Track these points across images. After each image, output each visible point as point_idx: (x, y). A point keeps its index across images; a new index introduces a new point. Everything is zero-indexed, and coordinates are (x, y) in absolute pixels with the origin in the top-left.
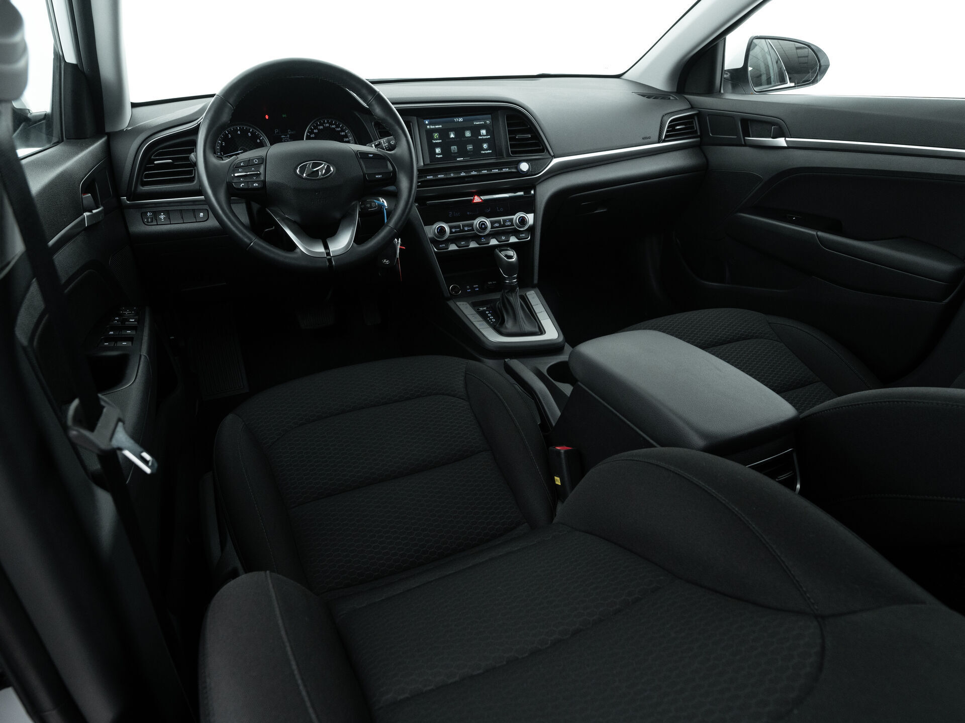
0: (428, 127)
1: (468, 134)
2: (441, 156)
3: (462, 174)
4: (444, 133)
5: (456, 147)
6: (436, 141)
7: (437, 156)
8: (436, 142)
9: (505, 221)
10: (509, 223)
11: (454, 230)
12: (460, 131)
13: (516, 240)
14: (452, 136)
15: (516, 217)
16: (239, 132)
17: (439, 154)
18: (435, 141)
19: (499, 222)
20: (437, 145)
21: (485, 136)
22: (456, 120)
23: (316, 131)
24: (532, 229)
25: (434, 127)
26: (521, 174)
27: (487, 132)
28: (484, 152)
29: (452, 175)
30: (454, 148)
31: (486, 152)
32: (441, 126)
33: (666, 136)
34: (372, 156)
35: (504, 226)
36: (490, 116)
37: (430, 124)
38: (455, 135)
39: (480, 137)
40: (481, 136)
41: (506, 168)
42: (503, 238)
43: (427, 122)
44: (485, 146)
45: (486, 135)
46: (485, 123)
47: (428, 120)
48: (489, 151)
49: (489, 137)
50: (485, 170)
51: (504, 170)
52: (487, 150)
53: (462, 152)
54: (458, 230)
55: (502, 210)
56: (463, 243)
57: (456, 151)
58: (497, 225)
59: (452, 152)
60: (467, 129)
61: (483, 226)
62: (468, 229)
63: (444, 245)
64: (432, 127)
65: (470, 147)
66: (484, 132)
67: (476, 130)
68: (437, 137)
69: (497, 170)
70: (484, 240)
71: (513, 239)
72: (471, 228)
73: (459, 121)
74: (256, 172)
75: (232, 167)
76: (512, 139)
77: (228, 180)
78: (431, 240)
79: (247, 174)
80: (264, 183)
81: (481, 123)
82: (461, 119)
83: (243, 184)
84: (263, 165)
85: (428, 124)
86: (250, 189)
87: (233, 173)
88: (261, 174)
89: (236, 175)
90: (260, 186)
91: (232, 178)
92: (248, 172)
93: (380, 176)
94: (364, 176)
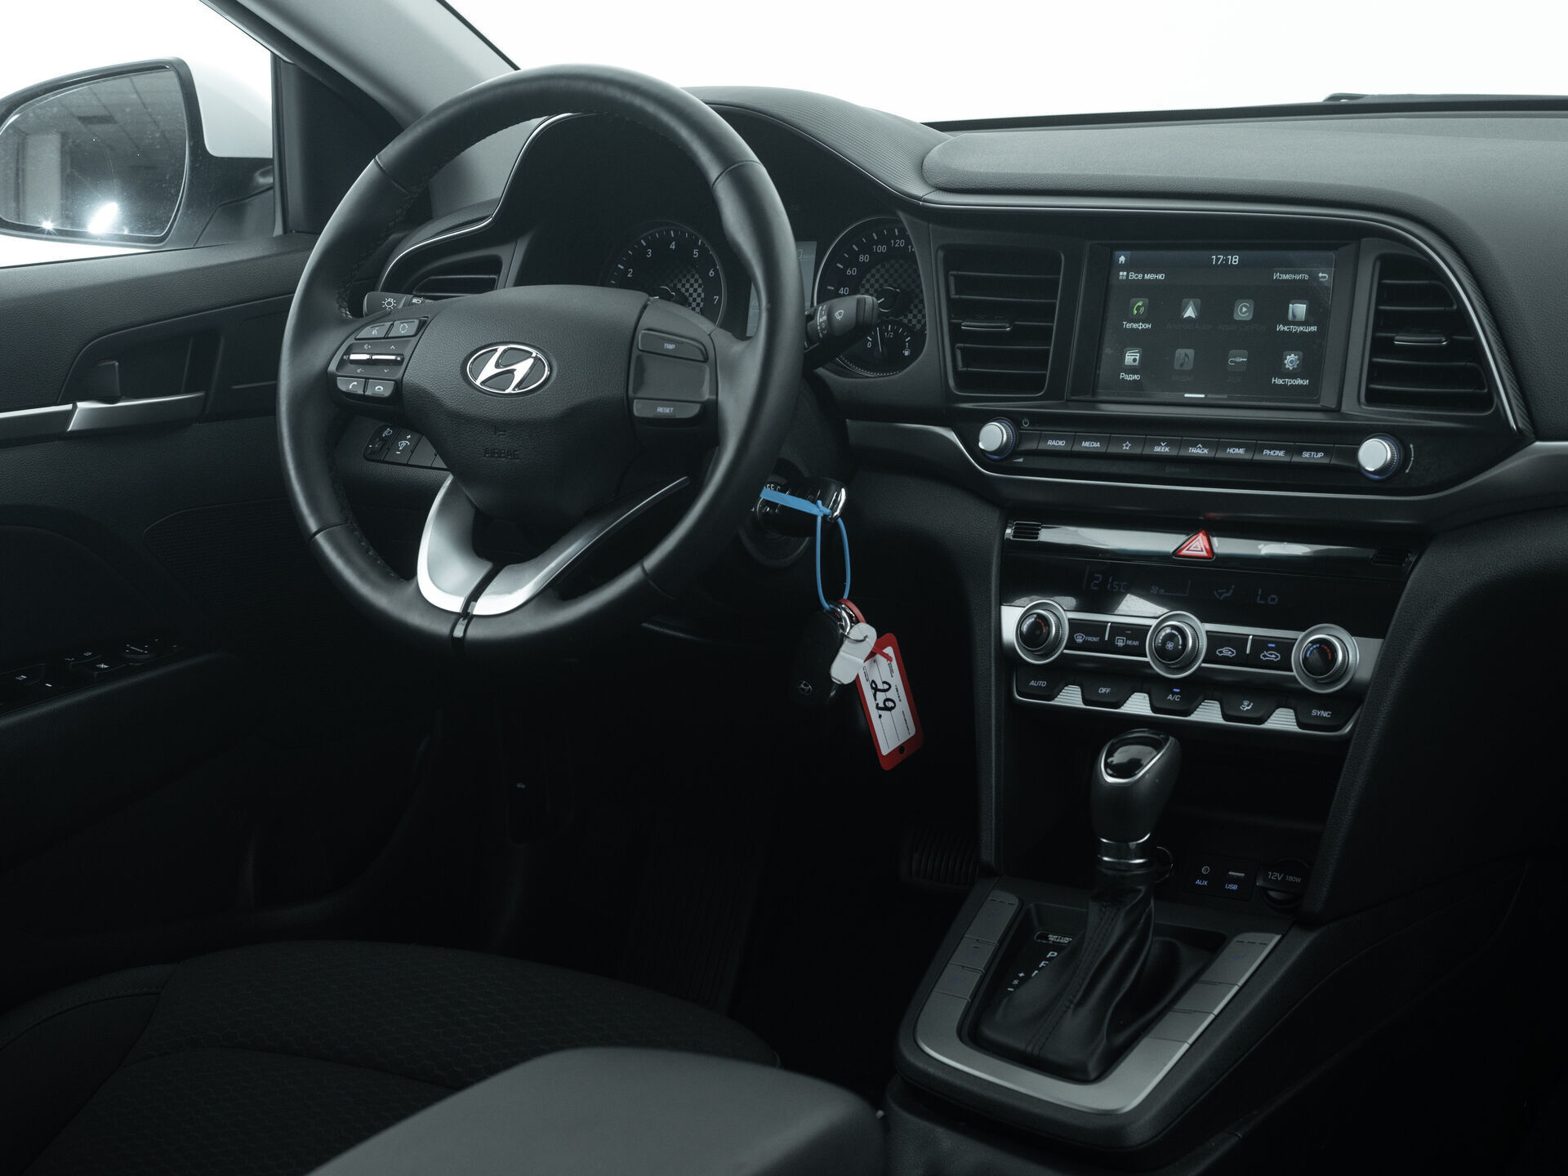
0: (1123, 274)
1: (1243, 311)
2: (1137, 377)
3: (1157, 449)
4: (1164, 302)
5: (1191, 352)
6: (1135, 326)
7: (1123, 375)
8: (1132, 329)
9: (1260, 644)
10: (1273, 656)
11: (1079, 639)
12: (1217, 306)
13: (1292, 726)
14: (1190, 313)
15: (1303, 641)
16: (674, 246)
17: (1131, 370)
18: (1129, 326)
19: (1238, 642)
20: (1134, 340)
21: (1299, 324)
22: (1217, 258)
24: (1351, 698)
25: (1140, 276)
26: (1354, 476)
27: (1309, 311)
28: (1280, 382)
29: (1126, 447)
30: (1185, 356)
31: (1290, 382)
32: (1160, 277)
36: (1332, 255)
37: (1127, 267)
38: (1197, 309)
39: (1281, 328)
40: (1287, 323)
41: (1317, 450)
42: (1246, 706)
43: (1122, 259)
44: (1291, 360)
45: (1306, 323)
46: (1314, 278)
47: (1129, 253)
48: (1299, 382)
49: (1314, 329)
50: (1239, 446)
51: (1306, 455)
52: (1292, 375)
53: (1209, 373)
54: (1095, 639)
55: (1274, 599)
56: (1103, 690)
57: (1189, 366)
58: (1227, 652)
59: (1177, 367)
60: (1242, 294)
61: (1170, 646)
62: (1126, 646)
63: (1043, 684)
64: (1133, 276)
65: (1239, 358)
66: (1299, 309)
67: (1273, 303)
68: (1142, 309)
69: (1281, 453)
70: (1177, 698)
71: (1282, 720)
72: (1136, 643)
73: (1226, 265)
74: (393, 357)
75: (353, 337)
76: (1380, 346)
77: (332, 367)
78: (1006, 655)
79: (374, 357)
80: (399, 385)
81: (1298, 277)
82: (1235, 260)
83: (355, 383)
84: (414, 340)
85: (1124, 267)
86: (363, 398)
87: (348, 352)
88: (401, 362)
89: (353, 357)
90: (387, 394)
91: (342, 363)
92: (377, 354)
93: (667, 410)
94: (627, 403)
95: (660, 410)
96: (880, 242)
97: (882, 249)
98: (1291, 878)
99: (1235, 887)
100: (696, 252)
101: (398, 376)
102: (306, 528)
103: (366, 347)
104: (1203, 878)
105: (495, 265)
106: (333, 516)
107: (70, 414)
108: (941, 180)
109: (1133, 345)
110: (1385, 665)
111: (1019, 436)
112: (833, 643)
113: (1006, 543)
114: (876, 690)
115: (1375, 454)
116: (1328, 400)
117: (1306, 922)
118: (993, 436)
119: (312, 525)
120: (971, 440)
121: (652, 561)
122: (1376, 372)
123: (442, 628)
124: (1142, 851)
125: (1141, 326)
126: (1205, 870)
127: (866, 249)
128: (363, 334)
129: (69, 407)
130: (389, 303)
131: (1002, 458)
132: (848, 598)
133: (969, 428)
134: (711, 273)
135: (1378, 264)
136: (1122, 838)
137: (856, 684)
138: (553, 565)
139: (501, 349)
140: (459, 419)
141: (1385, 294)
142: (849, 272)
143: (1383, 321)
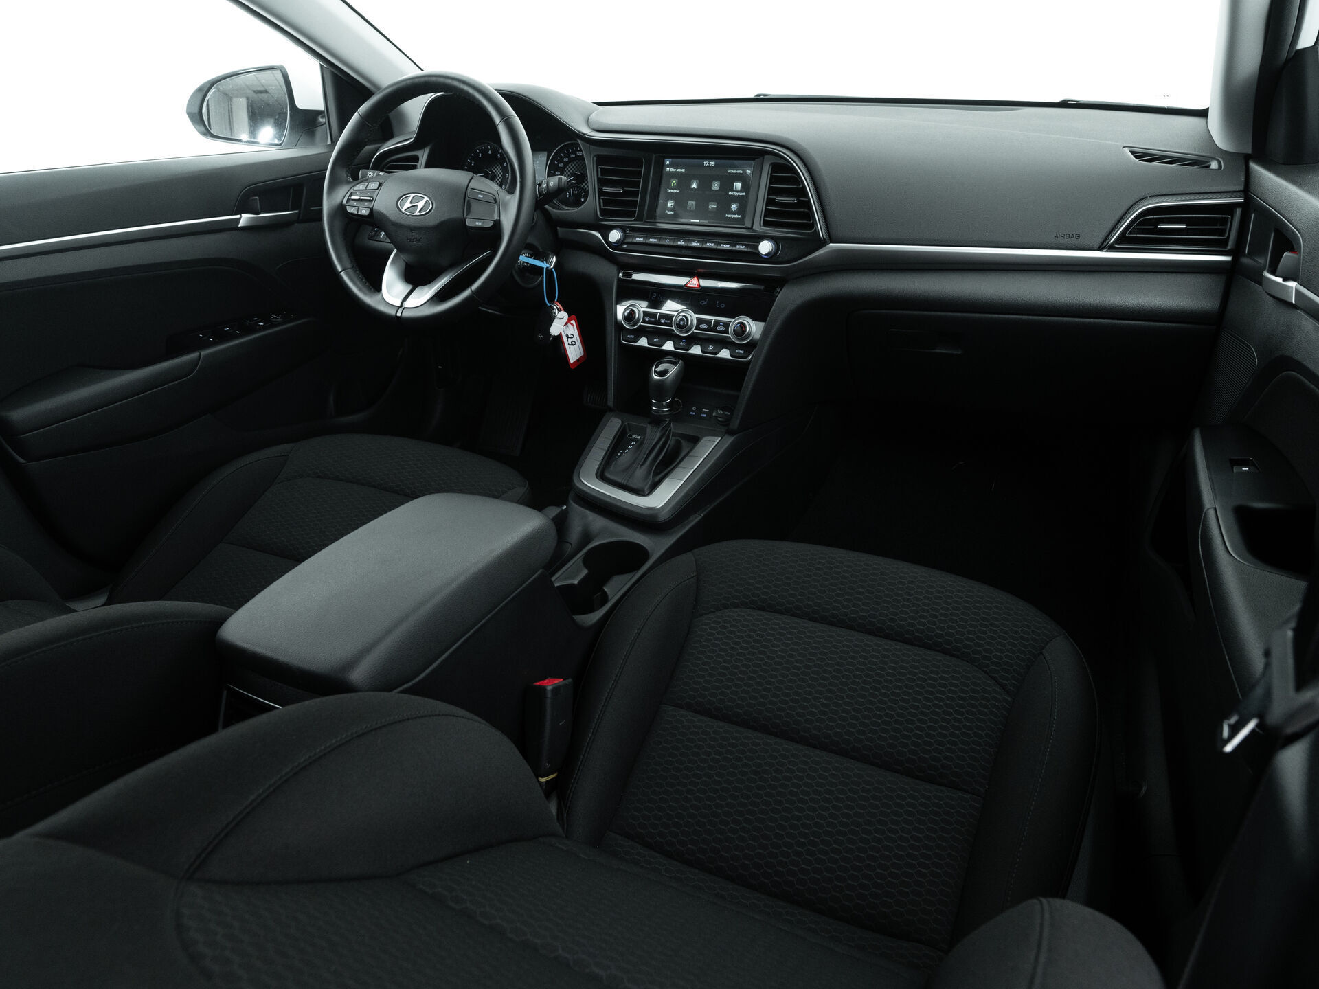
0: (668, 169)
1: (716, 186)
2: (672, 213)
3: (679, 243)
4: (684, 181)
5: (694, 203)
6: (672, 191)
7: (667, 212)
9: (717, 323)
10: (721, 328)
11: (647, 319)
12: (705, 184)
13: (728, 356)
14: (694, 186)
15: (734, 322)
16: (490, 152)
17: (670, 209)
18: (670, 191)
19: (708, 322)
20: (671, 197)
21: (738, 192)
22: (706, 163)
23: (566, 159)
24: (752, 346)
25: (675, 170)
26: (757, 256)
27: (742, 187)
28: (729, 216)
29: (667, 242)
30: (692, 204)
31: (733, 216)
32: (683, 170)
33: (1118, 241)
34: (482, 196)
35: (714, 330)
36: (752, 162)
37: (671, 166)
38: (698, 185)
39: (730, 193)
40: (733, 191)
41: (742, 245)
42: (711, 348)
43: (668, 162)
44: (734, 207)
45: (740, 192)
46: (745, 172)
47: (671, 160)
48: (737, 216)
49: (744, 194)
50: (711, 242)
51: (738, 247)
52: (734, 213)
53: (701, 211)
54: (653, 320)
55: (723, 306)
56: (656, 340)
57: (693, 208)
58: (704, 326)
59: (688, 208)
60: (716, 178)
61: (682, 323)
62: (665, 322)
63: (633, 336)
64: (672, 170)
65: (713, 206)
66: (738, 185)
67: (728, 182)
68: (675, 184)
69: (728, 246)
70: (684, 344)
71: (724, 354)
72: (669, 322)
73: (709, 166)
74: (369, 198)
75: (352, 189)
76: (770, 202)
77: (344, 202)
78: (619, 326)
79: (362, 198)
80: (371, 210)
81: (738, 172)
82: (713, 164)
83: (354, 209)
84: (378, 191)
85: (668, 166)
86: (358, 215)
87: (351, 195)
88: (372, 201)
89: (353, 198)
90: (367, 214)
91: (348, 200)
93: (480, 224)
94: (464, 220)
95: (477, 223)
96: (572, 153)
97: (573, 156)
98: (726, 413)
99: (705, 415)
100: (499, 155)
101: (371, 206)
102: (337, 269)
103: (358, 193)
104: (693, 411)
105: (416, 159)
106: (348, 265)
107: (238, 220)
108: (596, 127)
109: (671, 199)
110: (765, 333)
111: (625, 236)
112: (551, 319)
113: (619, 279)
114: (568, 337)
115: (765, 247)
116: (748, 224)
117: (730, 433)
118: (615, 236)
119: (339, 268)
120: (606, 237)
121: (475, 286)
122: (768, 213)
123: (392, 312)
124: (668, 405)
125: (674, 191)
126: (694, 408)
127: (566, 156)
128: (358, 187)
129: (238, 216)
130: (368, 175)
131: (618, 245)
132: (557, 301)
133: (605, 231)
134: (505, 164)
135: (771, 167)
136: (660, 399)
137: (560, 335)
138: (436, 287)
139: (412, 195)
140: (397, 226)
141: (773, 180)
142: (560, 165)
143: (772, 191)
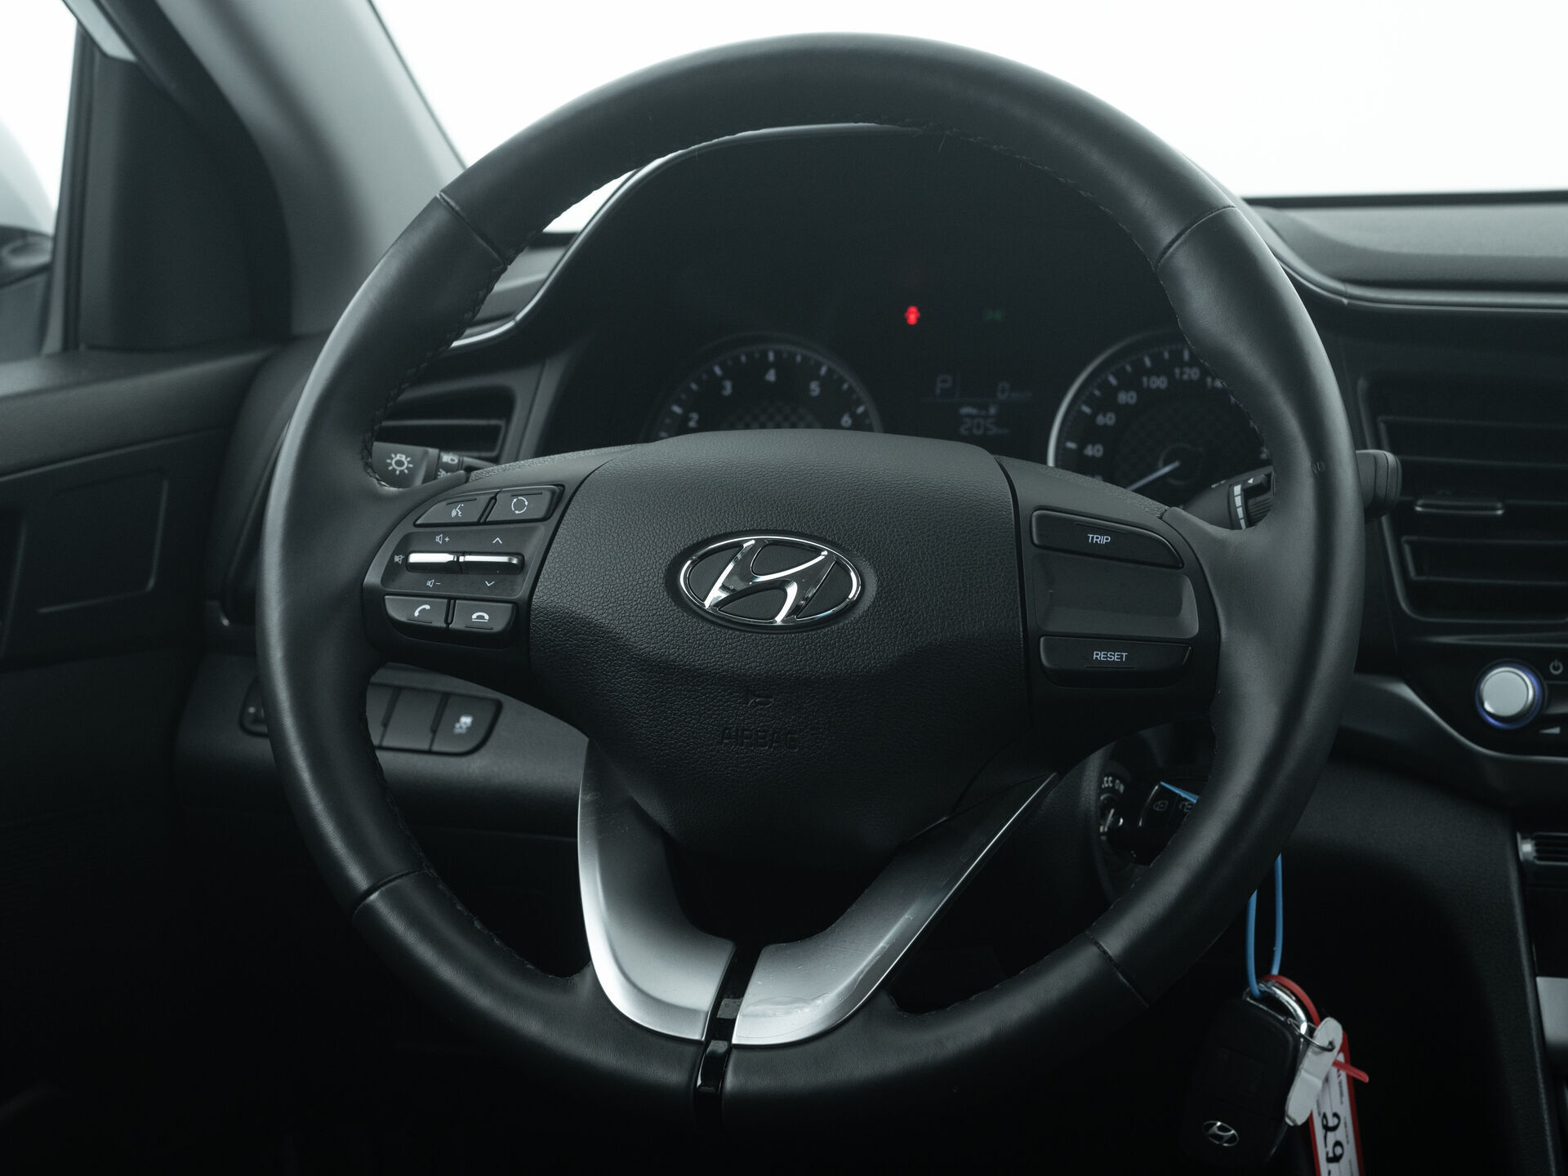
16: (771, 376)
23: (1126, 398)
34: (1103, 540)
74: (504, 559)
75: (409, 521)
77: (373, 577)
79: (462, 559)
80: (522, 612)
83: (428, 607)
84: (542, 532)
86: (446, 634)
87: (405, 548)
88: (521, 567)
89: (415, 558)
90: (499, 626)
91: (392, 571)
92: (471, 553)
93: (1114, 657)
94: (1030, 642)
95: (1099, 655)
96: (1153, 372)
101: (521, 592)
102: (347, 883)
103: (438, 539)
105: (502, 404)
106: (391, 861)
111: (1554, 692)
113: (1523, 867)
114: (1327, 1128)
119: (359, 877)
121: (1115, 941)
123: (671, 1075)
127: (1127, 384)
128: (432, 515)
130: (400, 463)
131: (1530, 729)
132: (1281, 972)
137: (1309, 1122)
138: (882, 944)
139: (749, 542)
142: (1100, 420)
